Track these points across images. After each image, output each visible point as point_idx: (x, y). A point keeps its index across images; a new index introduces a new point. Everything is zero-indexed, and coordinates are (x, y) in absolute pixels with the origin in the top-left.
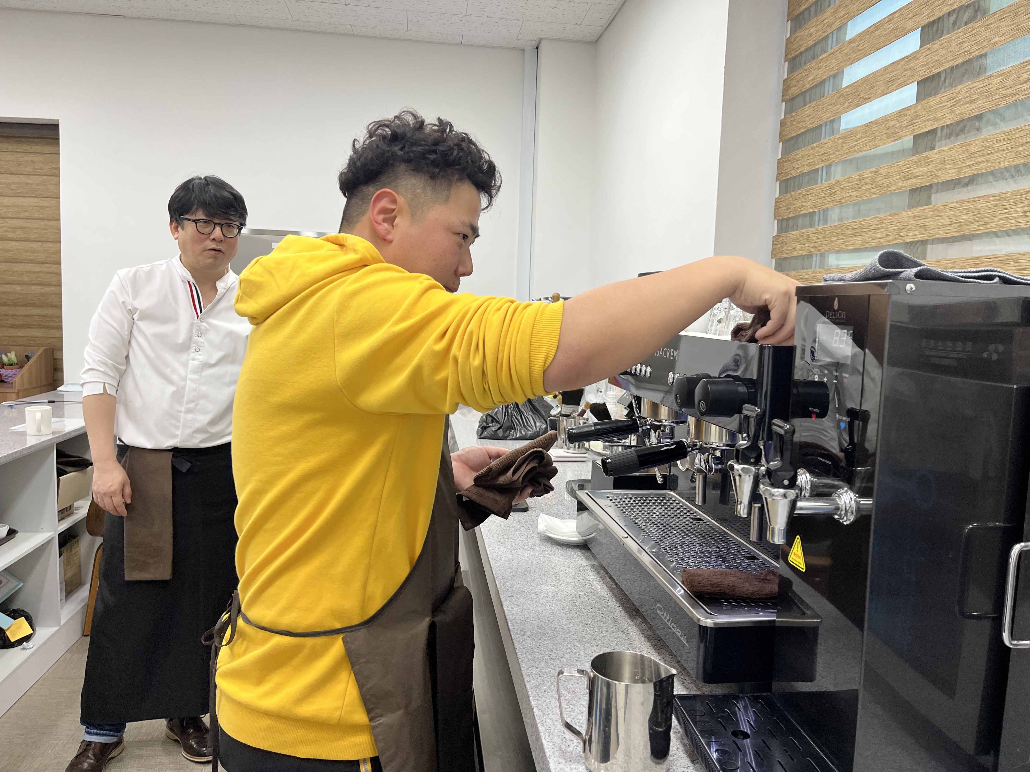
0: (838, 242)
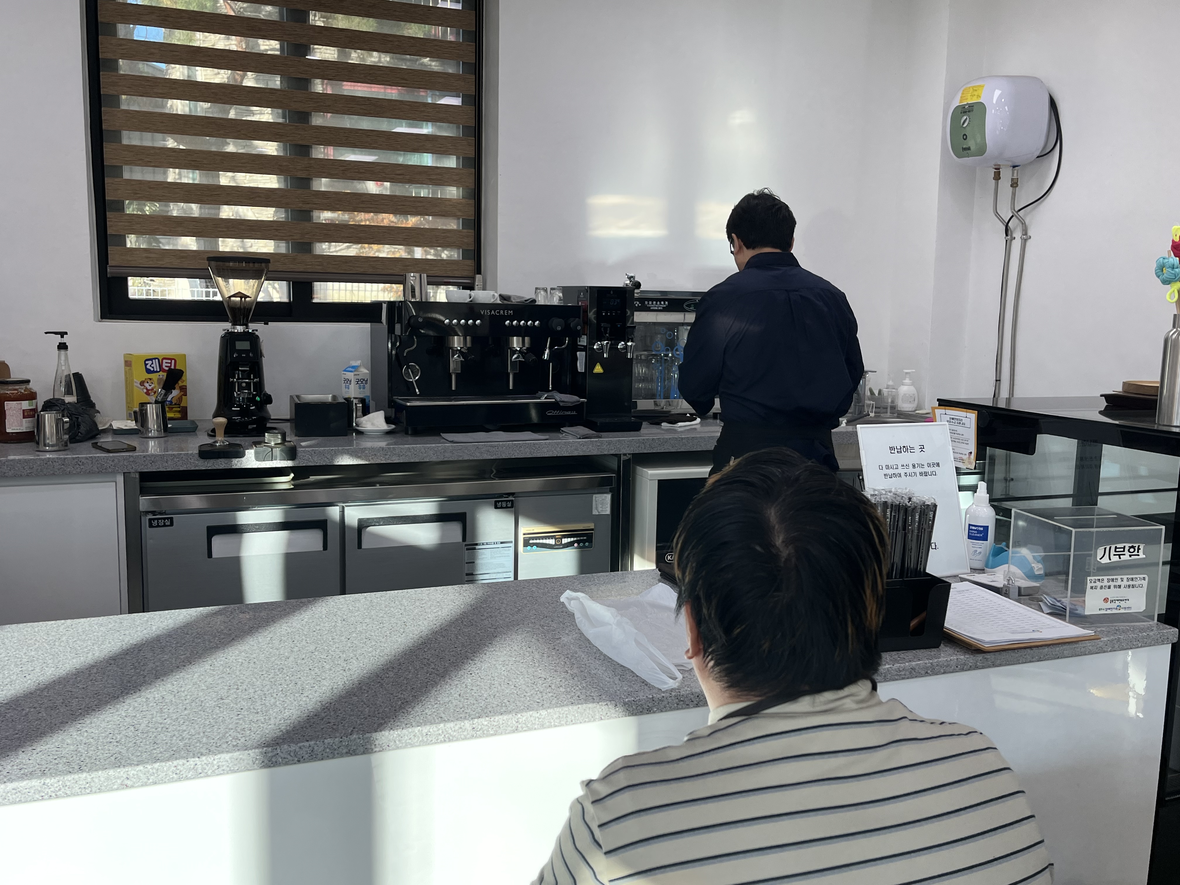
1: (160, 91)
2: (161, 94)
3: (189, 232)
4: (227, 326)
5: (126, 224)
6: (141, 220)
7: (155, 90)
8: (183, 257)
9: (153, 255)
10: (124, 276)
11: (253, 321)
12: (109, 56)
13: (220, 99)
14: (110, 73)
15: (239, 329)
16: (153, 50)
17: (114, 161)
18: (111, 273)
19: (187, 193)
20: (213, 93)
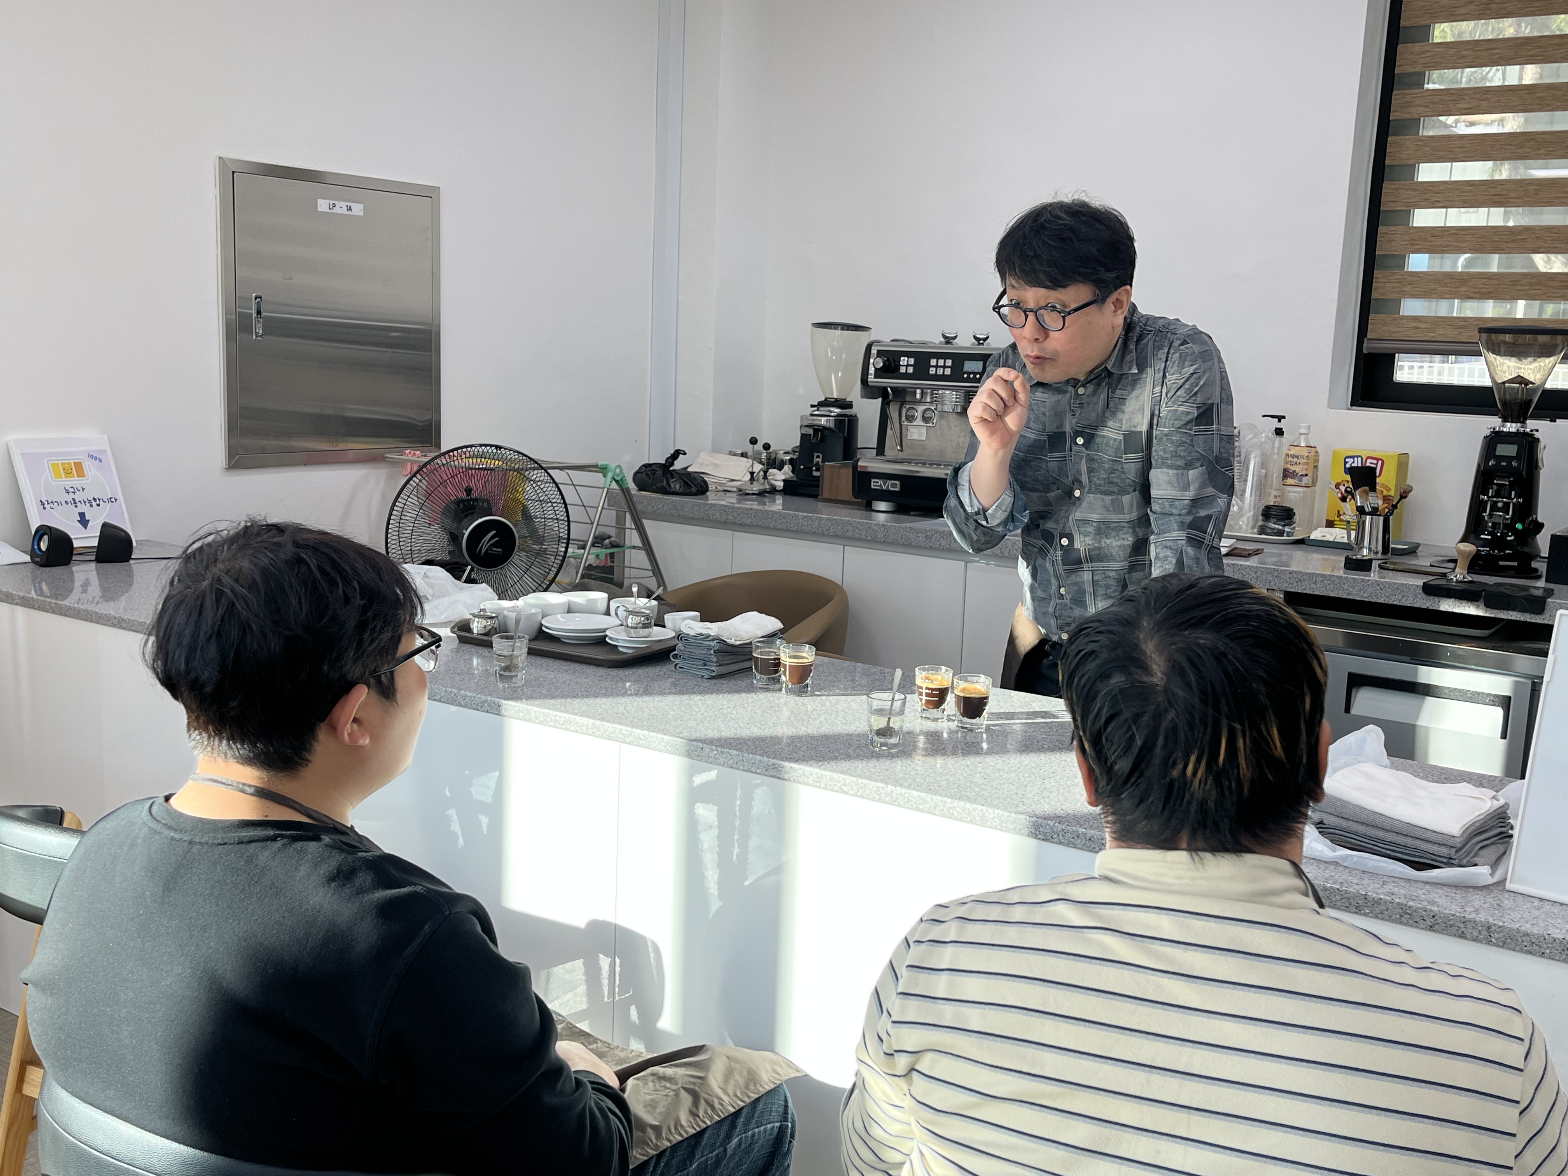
0: (1532, 292)
1: (1468, 106)
2: (1467, 109)
3: (1475, 293)
4: (1494, 422)
5: (1395, 285)
6: (1415, 279)
7: (1459, 106)
8: (1462, 327)
9: (1422, 325)
10: (1392, 352)
11: (1535, 417)
12: (1408, 69)
13: (1548, 105)
14: (1407, 91)
15: (1511, 427)
16: (1464, 53)
17: (1393, 204)
18: (1368, 348)
19: (1480, 240)
20: (1538, 98)
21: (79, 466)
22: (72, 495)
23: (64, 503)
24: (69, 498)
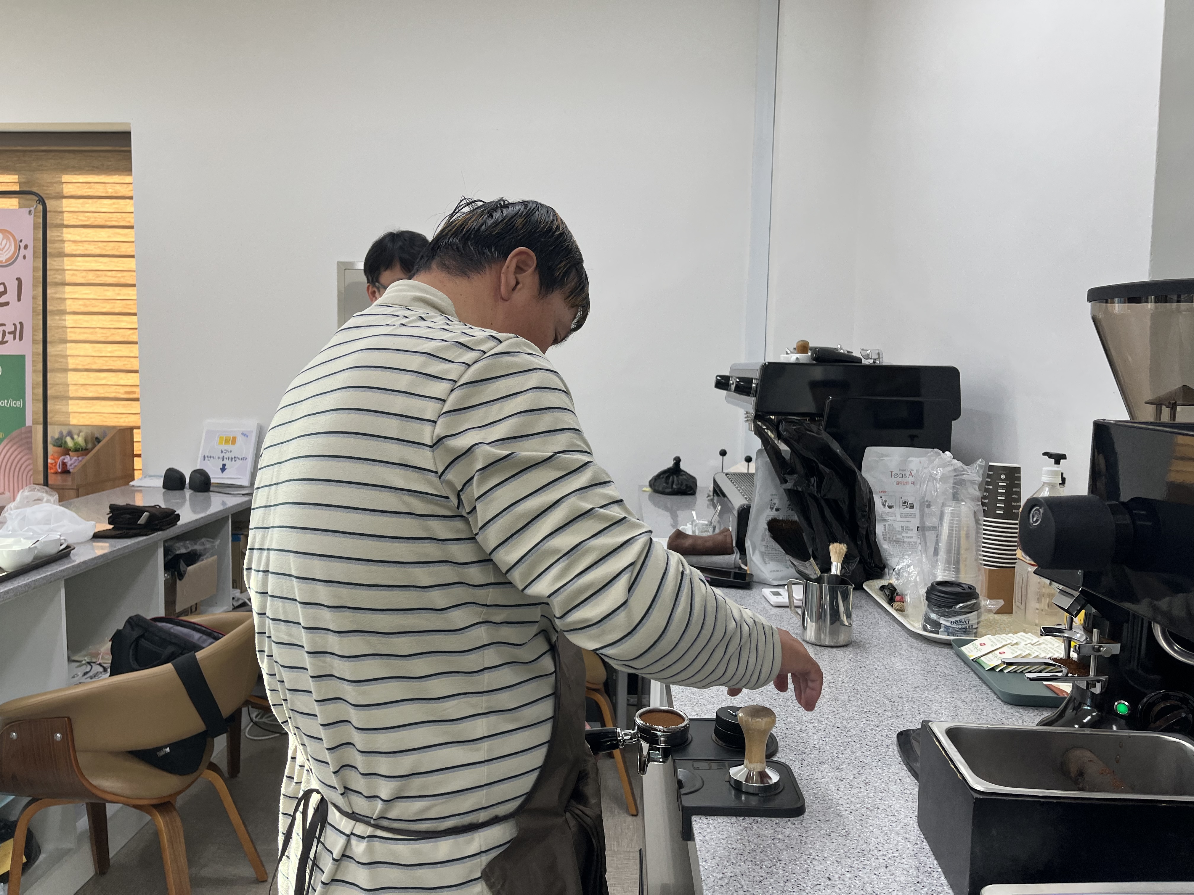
21: (234, 439)
22: (223, 454)
23: (217, 458)
24: (221, 455)
